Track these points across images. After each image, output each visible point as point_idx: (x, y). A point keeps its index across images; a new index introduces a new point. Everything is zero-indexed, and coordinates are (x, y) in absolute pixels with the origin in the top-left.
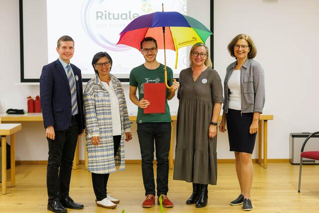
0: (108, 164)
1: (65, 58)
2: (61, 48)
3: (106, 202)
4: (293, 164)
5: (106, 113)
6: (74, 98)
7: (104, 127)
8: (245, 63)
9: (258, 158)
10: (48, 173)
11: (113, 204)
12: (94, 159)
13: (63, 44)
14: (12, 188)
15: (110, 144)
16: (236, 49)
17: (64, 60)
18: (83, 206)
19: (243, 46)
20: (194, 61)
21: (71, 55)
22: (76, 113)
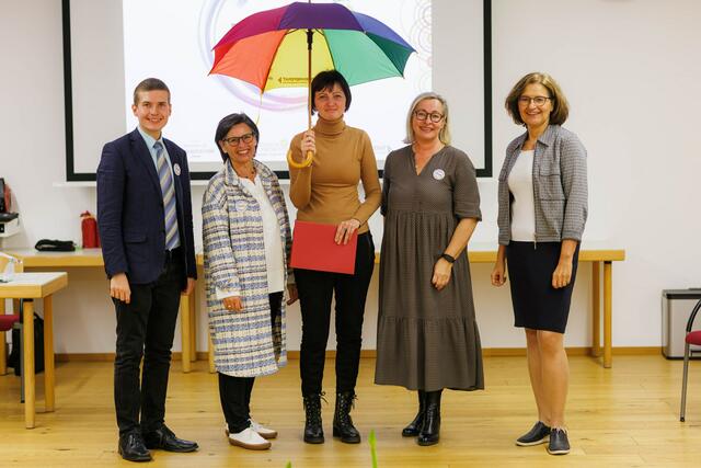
0: (259, 356)
1: (150, 127)
2: (140, 106)
3: (249, 436)
4: (669, 358)
5: (254, 247)
6: (170, 214)
7: (248, 275)
8: (545, 134)
9: (591, 345)
10: (116, 375)
11: (262, 441)
12: (230, 345)
13: (145, 96)
14: (48, 413)
15: (263, 313)
16: (523, 105)
17: (149, 131)
18: (195, 445)
19: (538, 99)
20: (417, 130)
21: (162, 120)
22: (174, 245)
